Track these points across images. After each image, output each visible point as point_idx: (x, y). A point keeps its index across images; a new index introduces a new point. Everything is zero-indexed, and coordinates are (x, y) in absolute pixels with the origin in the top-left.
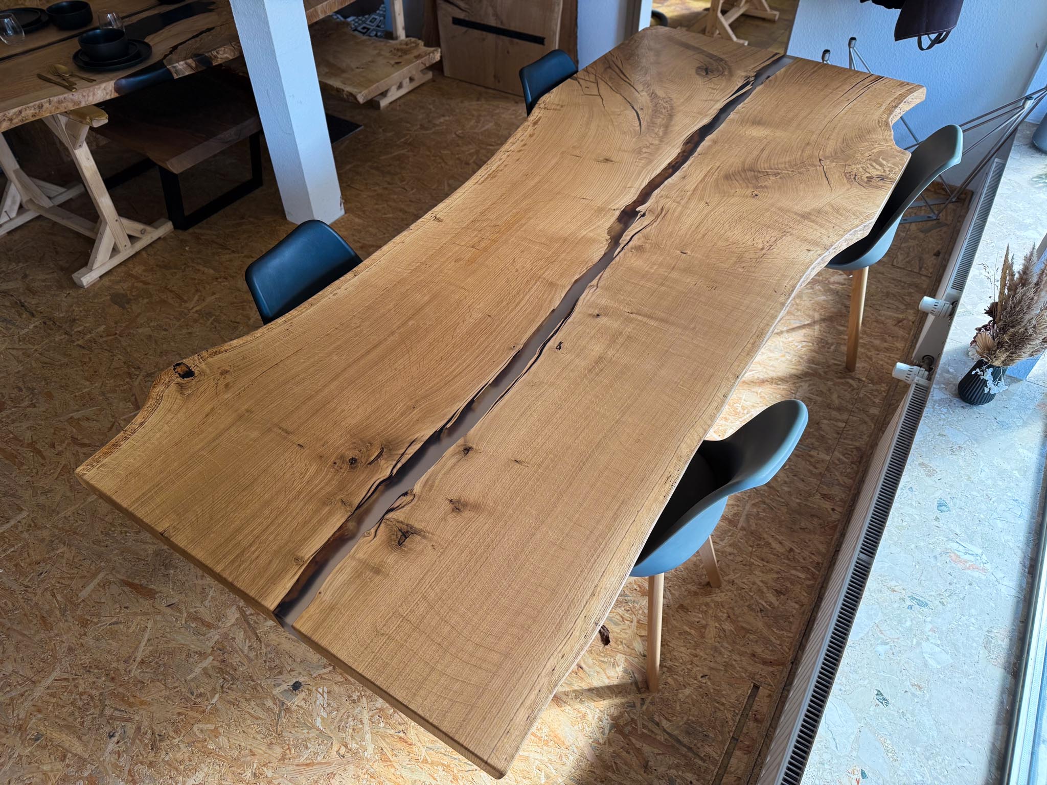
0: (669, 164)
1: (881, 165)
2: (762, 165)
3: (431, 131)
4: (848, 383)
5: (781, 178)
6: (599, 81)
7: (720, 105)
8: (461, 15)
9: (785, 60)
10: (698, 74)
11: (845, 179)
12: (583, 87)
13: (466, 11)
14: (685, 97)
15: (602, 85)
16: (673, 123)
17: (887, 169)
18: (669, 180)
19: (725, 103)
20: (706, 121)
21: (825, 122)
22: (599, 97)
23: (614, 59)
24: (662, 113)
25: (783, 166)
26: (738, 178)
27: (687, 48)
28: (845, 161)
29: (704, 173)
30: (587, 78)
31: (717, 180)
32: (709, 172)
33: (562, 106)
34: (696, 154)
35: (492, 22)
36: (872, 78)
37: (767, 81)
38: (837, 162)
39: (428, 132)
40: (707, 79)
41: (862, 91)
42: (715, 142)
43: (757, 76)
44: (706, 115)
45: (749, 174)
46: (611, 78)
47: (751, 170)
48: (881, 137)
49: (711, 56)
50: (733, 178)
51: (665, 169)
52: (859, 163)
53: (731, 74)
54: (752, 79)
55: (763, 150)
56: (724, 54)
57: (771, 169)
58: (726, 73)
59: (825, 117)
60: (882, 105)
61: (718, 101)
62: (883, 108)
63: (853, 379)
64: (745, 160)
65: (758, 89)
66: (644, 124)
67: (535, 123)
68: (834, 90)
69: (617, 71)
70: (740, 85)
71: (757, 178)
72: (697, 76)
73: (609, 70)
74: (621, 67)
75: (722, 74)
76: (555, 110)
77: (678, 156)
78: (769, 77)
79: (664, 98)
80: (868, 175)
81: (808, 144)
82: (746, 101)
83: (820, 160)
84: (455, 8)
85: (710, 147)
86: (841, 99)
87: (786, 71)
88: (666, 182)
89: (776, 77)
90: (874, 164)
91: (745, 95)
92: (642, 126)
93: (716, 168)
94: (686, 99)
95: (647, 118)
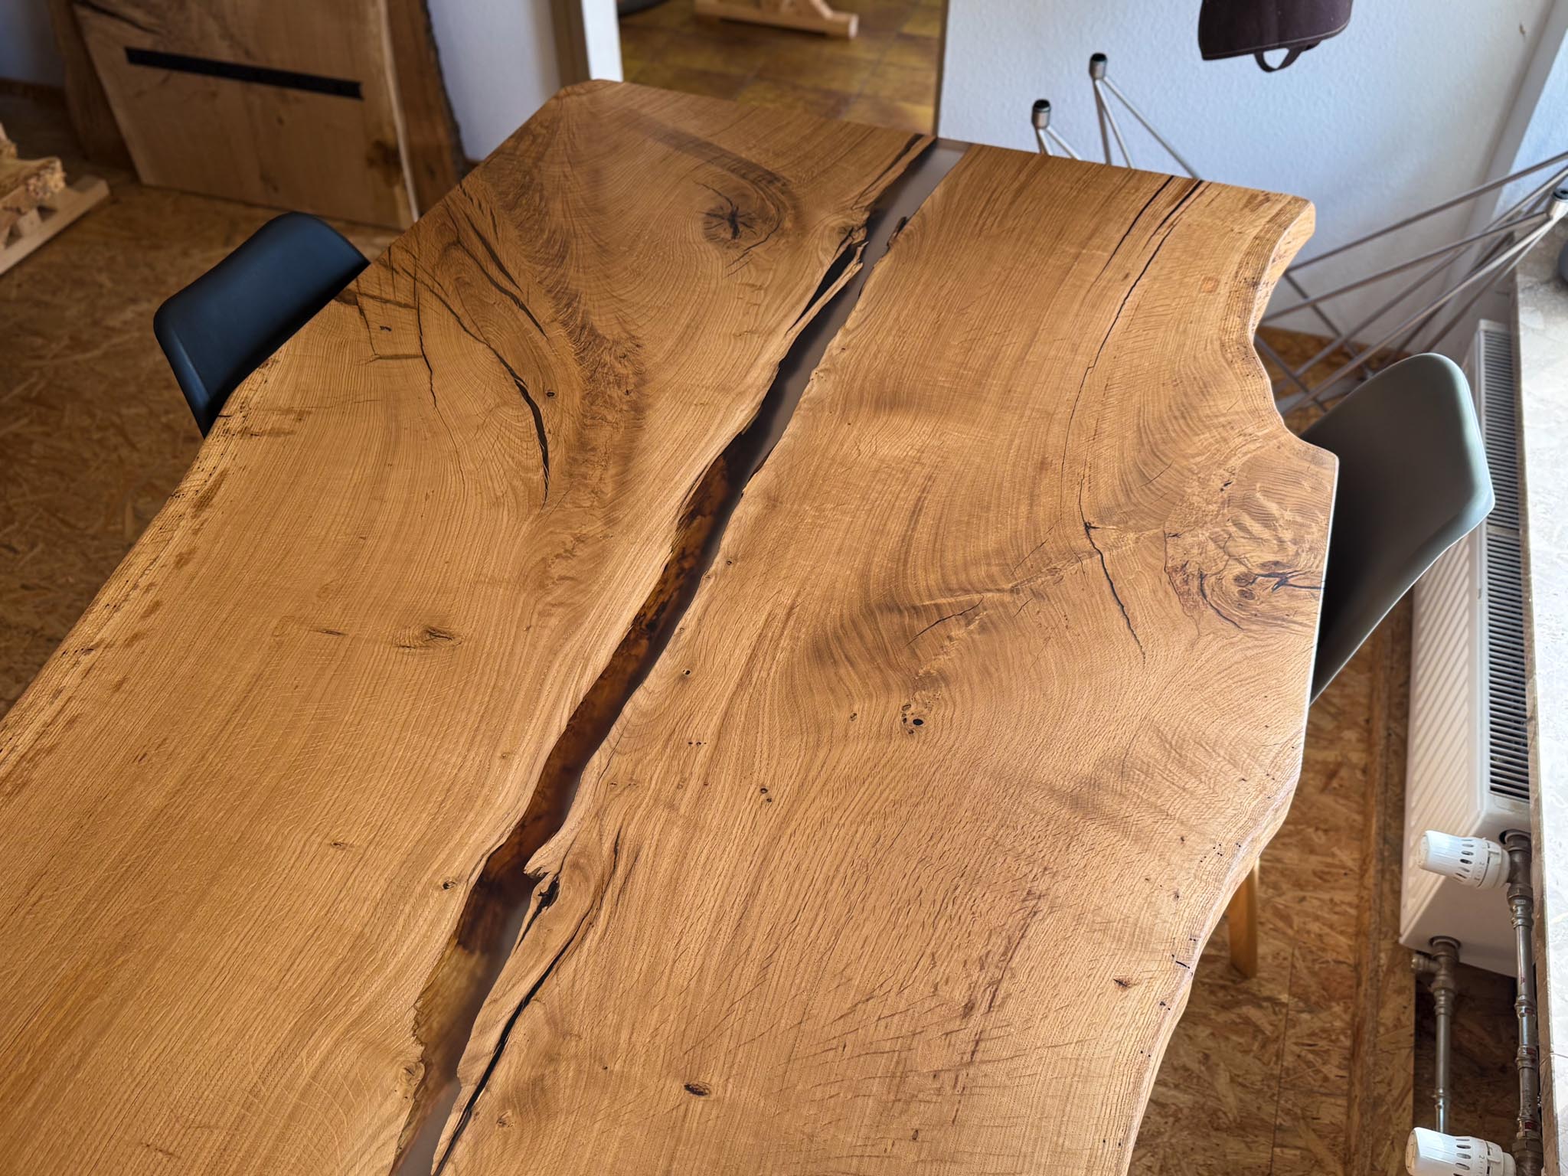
0: (638, 620)
1: (1267, 520)
2: (923, 581)
3: (97, 353)
4: (1247, 1021)
5: (983, 628)
6: (426, 297)
7: (778, 347)
8: (146, 42)
9: (943, 159)
10: (711, 238)
11: (1175, 598)
12: (374, 326)
13: (152, 32)
14: (679, 329)
15: (433, 313)
16: (645, 438)
17: (1287, 535)
18: (640, 698)
19: (793, 336)
20: (740, 416)
21: (1076, 372)
22: (419, 363)
23: (473, 211)
24: (610, 404)
25: (983, 571)
26: (853, 653)
27: (678, 147)
28: (1162, 520)
29: (746, 642)
30: (388, 293)
31: (789, 674)
32: (761, 637)
33: (300, 417)
34: (718, 563)
35: (224, 53)
36: (1173, 189)
37: (901, 237)
38: (1138, 529)
39: (89, 355)
40: (735, 254)
41: (1158, 239)
42: (772, 501)
43: (872, 224)
44: (741, 394)
45: (888, 624)
46: (460, 283)
47: (892, 607)
48: (1240, 406)
49: (745, 169)
50: (838, 654)
51: (626, 644)
52: (1200, 523)
53: (802, 226)
54: (859, 236)
55: (916, 511)
56: (777, 155)
57: (951, 591)
58: (788, 224)
59: (1075, 349)
60: (1218, 281)
61: (772, 332)
62: (1223, 290)
63: (1257, 1001)
64: (868, 564)
65: (881, 268)
66: (556, 455)
67: (203, 502)
68: (1083, 245)
69: (480, 251)
70: (828, 263)
71: (910, 638)
72: (710, 246)
73: (457, 254)
74: (491, 237)
75: (777, 229)
76: (275, 433)
77: (663, 581)
78: (904, 222)
79: (616, 343)
80: (1239, 569)
81: (1043, 465)
82: (849, 324)
83: (1088, 527)
84: (125, 26)
85: (760, 524)
86: (1108, 274)
87: (948, 195)
88: (628, 709)
89: (923, 217)
90: (1247, 520)
91: (849, 298)
92: (553, 465)
93: (781, 613)
94: (681, 339)
95: (568, 427)
